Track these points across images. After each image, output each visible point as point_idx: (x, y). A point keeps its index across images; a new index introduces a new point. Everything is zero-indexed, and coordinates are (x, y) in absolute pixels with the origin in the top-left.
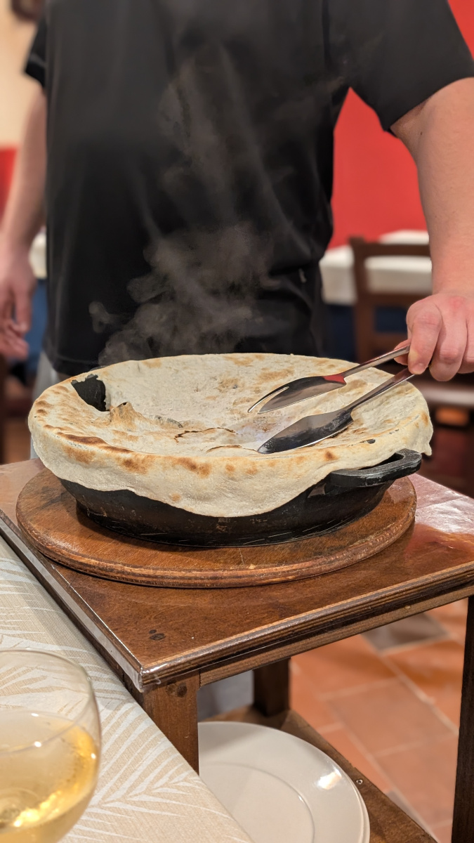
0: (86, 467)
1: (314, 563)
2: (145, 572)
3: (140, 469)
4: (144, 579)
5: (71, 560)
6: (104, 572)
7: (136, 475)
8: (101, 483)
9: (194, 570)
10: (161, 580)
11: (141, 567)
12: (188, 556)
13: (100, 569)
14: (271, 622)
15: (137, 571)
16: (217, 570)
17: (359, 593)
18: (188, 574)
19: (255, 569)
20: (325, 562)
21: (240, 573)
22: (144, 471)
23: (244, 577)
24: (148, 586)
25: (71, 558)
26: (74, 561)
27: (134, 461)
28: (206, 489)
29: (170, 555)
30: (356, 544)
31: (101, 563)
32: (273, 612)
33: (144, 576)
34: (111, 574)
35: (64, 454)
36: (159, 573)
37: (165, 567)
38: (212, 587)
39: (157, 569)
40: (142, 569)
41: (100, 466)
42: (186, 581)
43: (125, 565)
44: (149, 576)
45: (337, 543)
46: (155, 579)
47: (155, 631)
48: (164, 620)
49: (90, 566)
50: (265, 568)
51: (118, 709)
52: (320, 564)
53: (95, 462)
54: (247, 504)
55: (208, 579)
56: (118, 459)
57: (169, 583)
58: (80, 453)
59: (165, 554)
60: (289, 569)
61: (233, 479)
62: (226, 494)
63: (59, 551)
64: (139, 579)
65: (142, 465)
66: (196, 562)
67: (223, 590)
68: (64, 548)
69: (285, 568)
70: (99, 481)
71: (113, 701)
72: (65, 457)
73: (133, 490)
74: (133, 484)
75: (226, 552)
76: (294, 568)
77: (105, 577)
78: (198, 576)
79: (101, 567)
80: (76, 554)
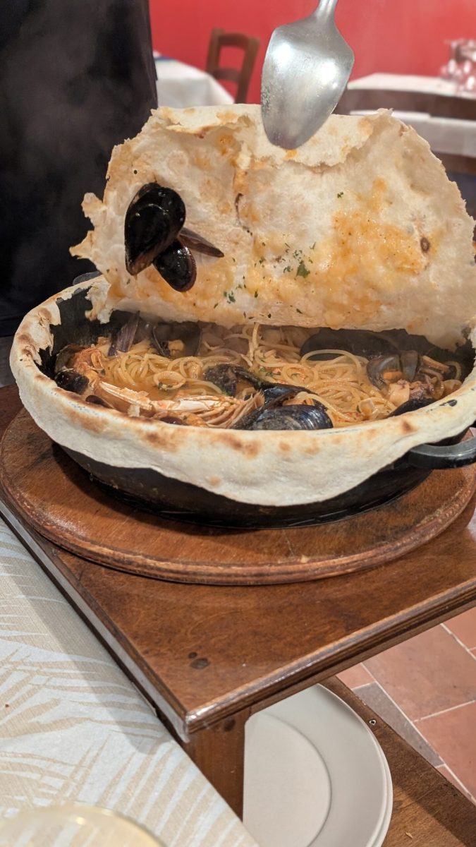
0: (94, 436)
1: (378, 552)
2: (173, 566)
3: (169, 446)
4: (171, 575)
5: (77, 547)
6: (120, 565)
7: (164, 454)
8: (116, 457)
9: (234, 565)
10: (193, 577)
11: (167, 560)
12: (222, 542)
13: (115, 560)
14: (337, 639)
15: (162, 565)
16: (263, 565)
17: (435, 590)
18: (227, 571)
19: (308, 562)
20: (390, 550)
21: (290, 568)
22: (173, 449)
23: (294, 572)
24: (176, 582)
25: (76, 544)
26: (82, 549)
27: (161, 435)
28: (253, 472)
29: (200, 540)
30: (423, 522)
31: (117, 553)
32: (337, 622)
33: (172, 571)
34: (130, 567)
35: (65, 417)
36: (191, 568)
37: (197, 561)
38: (256, 584)
39: (187, 563)
40: (169, 563)
41: (115, 437)
42: (224, 579)
43: (146, 556)
44: (178, 572)
45: (400, 521)
46: (185, 576)
47: (195, 654)
48: (204, 637)
49: (102, 556)
50: (320, 560)
51: (152, 752)
52: (385, 553)
53: (108, 433)
54: (305, 489)
55: (251, 576)
56: (140, 431)
57: (203, 580)
58: (88, 420)
59: (194, 541)
60: (348, 561)
61: (288, 460)
62: (279, 478)
63: (61, 534)
64: (165, 574)
65: (171, 441)
66: (234, 551)
67: (268, 588)
68: (67, 531)
69: (343, 560)
70: (113, 455)
71: (145, 739)
72: (66, 421)
73: (159, 470)
74: (160, 463)
75: (267, 536)
76: (355, 559)
77: (121, 569)
78: (239, 572)
79: (116, 558)
80: (85, 539)
